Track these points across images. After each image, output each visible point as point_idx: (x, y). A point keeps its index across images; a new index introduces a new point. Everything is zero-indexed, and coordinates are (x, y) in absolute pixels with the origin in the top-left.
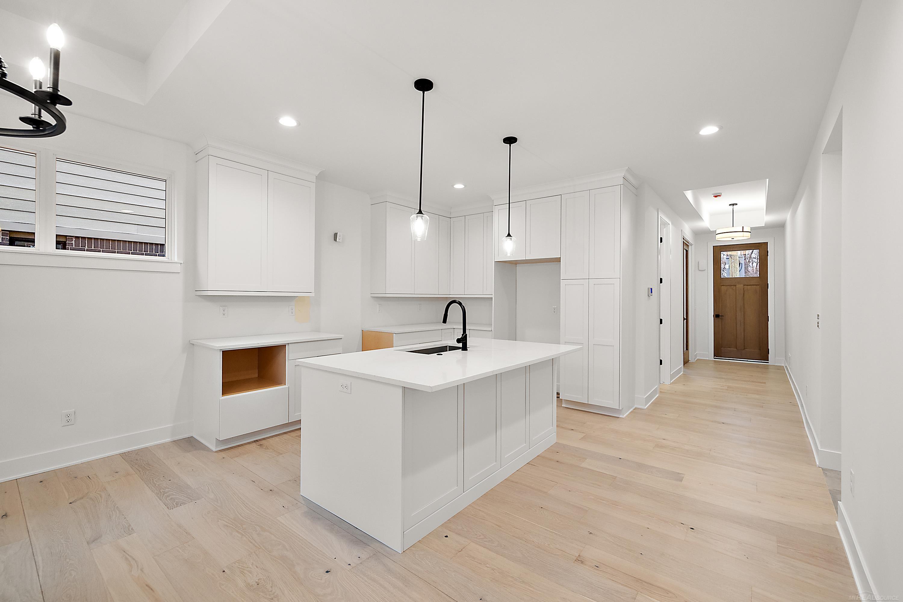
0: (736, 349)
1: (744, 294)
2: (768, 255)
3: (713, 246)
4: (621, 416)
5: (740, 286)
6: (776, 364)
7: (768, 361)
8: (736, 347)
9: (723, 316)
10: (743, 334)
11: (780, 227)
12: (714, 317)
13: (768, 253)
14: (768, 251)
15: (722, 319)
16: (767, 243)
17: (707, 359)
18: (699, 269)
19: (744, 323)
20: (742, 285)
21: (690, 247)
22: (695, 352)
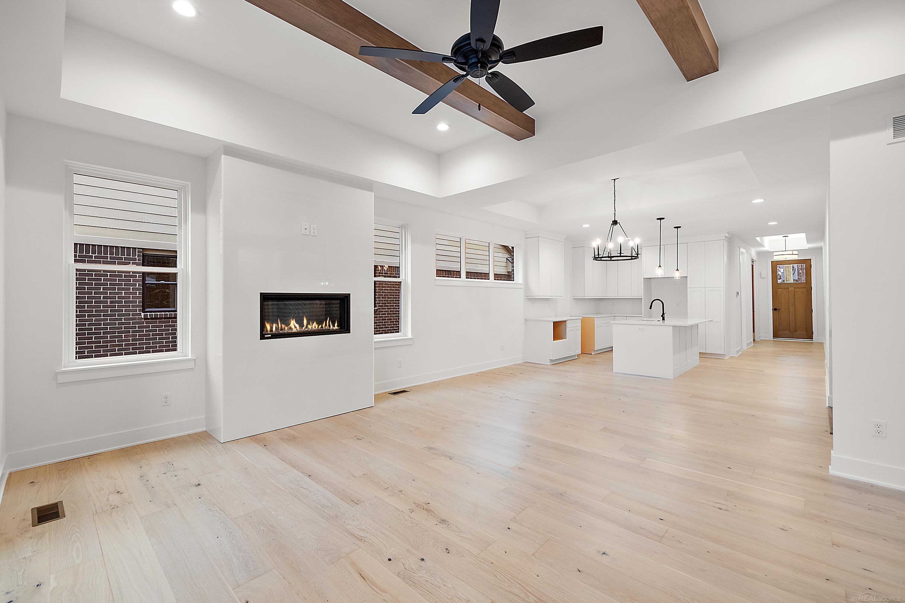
0: (789, 332)
1: (794, 294)
2: (811, 268)
3: (772, 262)
4: (725, 358)
5: (791, 289)
6: (818, 342)
7: (813, 339)
8: (789, 329)
9: (779, 309)
10: (794, 321)
11: (820, 250)
12: (772, 310)
13: (811, 266)
14: (811, 265)
15: (778, 311)
16: (811, 259)
17: (768, 339)
18: (762, 277)
19: (795, 314)
20: (793, 288)
21: (755, 263)
22: (759, 334)
